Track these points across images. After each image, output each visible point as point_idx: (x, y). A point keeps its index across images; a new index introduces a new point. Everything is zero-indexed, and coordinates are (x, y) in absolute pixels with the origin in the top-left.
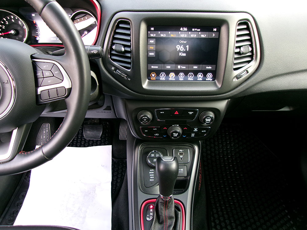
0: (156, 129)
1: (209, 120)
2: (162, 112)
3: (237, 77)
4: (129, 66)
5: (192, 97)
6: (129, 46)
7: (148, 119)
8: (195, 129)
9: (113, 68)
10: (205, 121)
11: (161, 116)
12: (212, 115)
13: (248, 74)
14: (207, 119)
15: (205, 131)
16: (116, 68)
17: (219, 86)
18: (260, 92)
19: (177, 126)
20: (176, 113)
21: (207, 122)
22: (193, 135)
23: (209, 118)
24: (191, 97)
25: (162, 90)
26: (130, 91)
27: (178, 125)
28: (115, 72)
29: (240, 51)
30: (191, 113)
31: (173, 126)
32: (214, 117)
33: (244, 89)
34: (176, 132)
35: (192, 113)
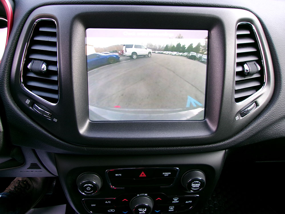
0: (109, 202)
1: (198, 185)
2: (118, 174)
3: (242, 113)
4: (56, 96)
5: (168, 148)
6: (54, 63)
7: (94, 188)
8: (175, 200)
9: (28, 102)
10: (190, 187)
11: (116, 181)
12: (201, 176)
13: (258, 107)
14: (194, 183)
15: (191, 202)
16: (34, 101)
17: (214, 128)
18: (278, 136)
19: (146, 196)
20: (143, 175)
21: (194, 188)
22: (171, 209)
23: (198, 182)
24: (165, 148)
25: (115, 138)
26: (58, 140)
27: (146, 194)
28: (31, 108)
29: (243, 71)
30: (166, 174)
31: (139, 197)
32: (204, 179)
33: (254, 132)
34: (143, 207)
35: (169, 175)
